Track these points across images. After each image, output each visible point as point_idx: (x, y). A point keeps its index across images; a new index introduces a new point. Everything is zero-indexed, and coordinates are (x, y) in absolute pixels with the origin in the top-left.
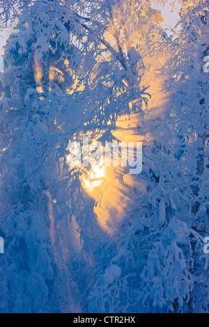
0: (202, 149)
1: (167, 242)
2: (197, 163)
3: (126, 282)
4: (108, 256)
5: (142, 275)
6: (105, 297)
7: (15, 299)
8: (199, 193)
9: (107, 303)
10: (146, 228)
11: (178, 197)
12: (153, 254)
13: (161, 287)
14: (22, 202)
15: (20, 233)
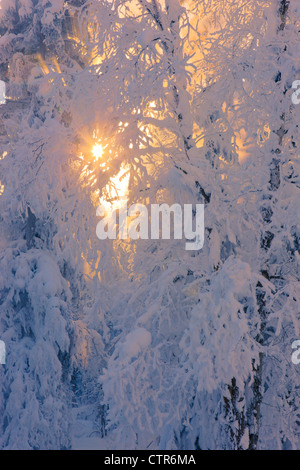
0: (278, 151)
1: (222, 293)
2: (269, 172)
3: (158, 354)
4: (133, 314)
5: (182, 344)
6: (125, 376)
7: (12, 381)
8: (272, 218)
9: (128, 386)
10: (190, 273)
11: (240, 225)
12: (198, 312)
13: (210, 361)
14: (25, 238)
15: (20, 283)
